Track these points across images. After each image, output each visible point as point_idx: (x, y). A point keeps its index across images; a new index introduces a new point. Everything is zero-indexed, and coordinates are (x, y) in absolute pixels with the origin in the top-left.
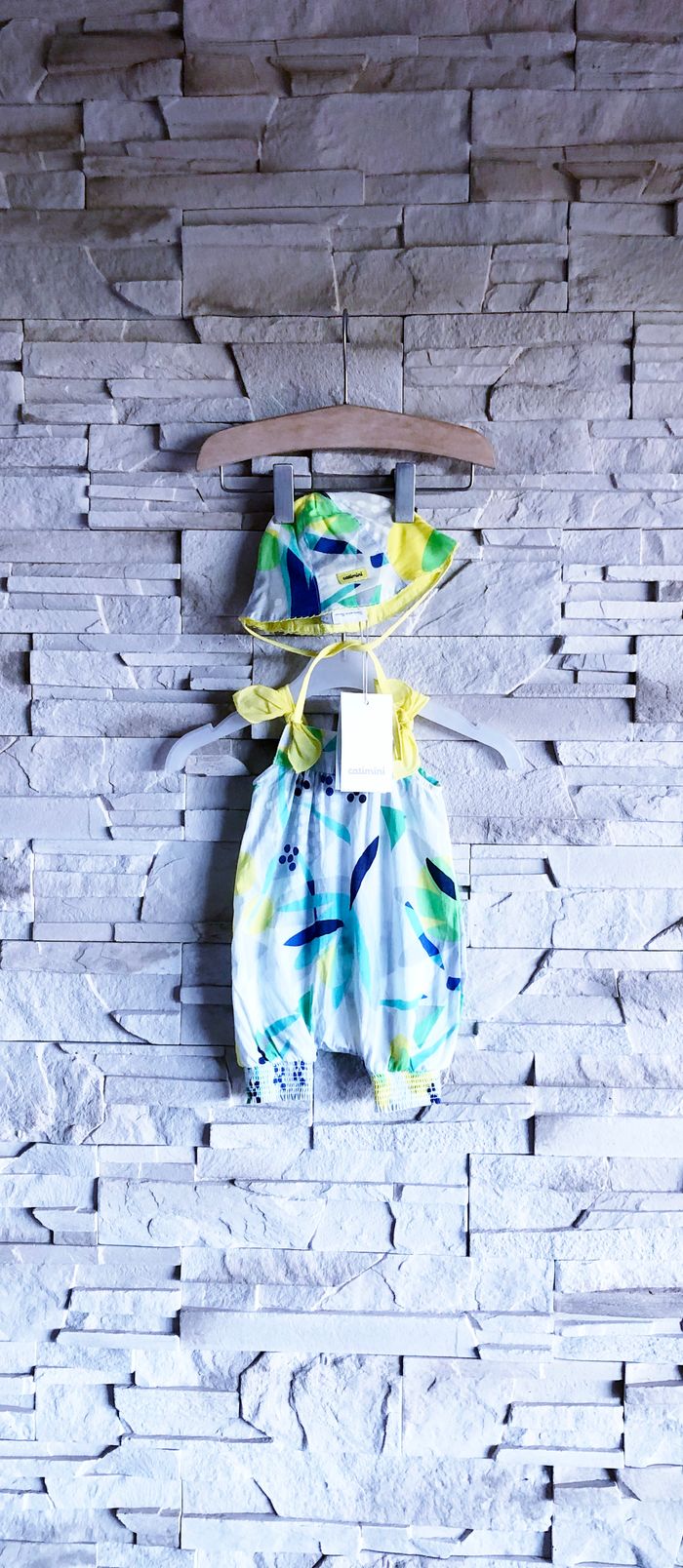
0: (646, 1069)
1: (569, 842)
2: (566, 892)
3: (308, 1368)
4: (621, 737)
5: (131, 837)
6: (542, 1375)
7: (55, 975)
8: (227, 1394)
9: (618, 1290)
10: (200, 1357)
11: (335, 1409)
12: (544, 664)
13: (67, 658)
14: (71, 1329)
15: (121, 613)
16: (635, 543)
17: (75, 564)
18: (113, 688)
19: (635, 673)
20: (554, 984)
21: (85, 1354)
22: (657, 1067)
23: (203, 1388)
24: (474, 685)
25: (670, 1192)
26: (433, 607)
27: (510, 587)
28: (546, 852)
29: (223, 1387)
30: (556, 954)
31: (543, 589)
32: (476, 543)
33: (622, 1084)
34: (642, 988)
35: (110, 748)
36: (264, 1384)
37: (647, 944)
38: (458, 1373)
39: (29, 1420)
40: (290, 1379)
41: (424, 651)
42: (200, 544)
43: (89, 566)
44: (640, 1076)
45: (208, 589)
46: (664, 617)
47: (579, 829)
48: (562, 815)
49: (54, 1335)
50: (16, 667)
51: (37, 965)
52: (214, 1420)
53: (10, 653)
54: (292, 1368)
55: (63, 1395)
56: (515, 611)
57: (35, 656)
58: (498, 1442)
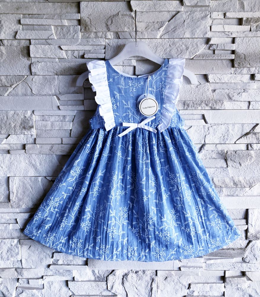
0: (234, 181)
1: (212, 109)
2: (209, 125)
3: (128, 274)
4: (229, 73)
5: (66, 109)
6: (200, 275)
7: (44, 155)
8: (103, 282)
9: (223, 249)
10: (94, 272)
11: (136, 286)
12: (204, 48)
13: (42, 47)
14: (54, 264)
15: (60, 32)
16: (235, 4)
17: (44, 14)
18: (59, 58)
19: (234, 50)
20: (205, 155)
21: (59, 272)
22: (238, 181)
23: (95, 281)
24: (180, 55)
25: (240, 219)
26: (166, 28)
27: (193, 21)
28: (204, 112)
29: (102, 280)
30: (206, 146)
31: (204, 21)
32: (181, 5)
33: (227, 186)
34: (234, 156)
35: (58, 79)
36: (114, 279)
37: (236, 142)
38: (174, 275)
39: (42, 291)
40: (122, 277)
41: (163, 44)
42: (86, 6)
43: (48, 15)
44: (232, 184)
45: (89, 22)
46: (244, 31)
47: (215, 104)
48: (209, 99)
49: (49, 266)
50: (25, 52)
51: (37, 152)
52: (99, 290)
53: (23, 46)
54: (123, 274)
55: (52, 284)
56: (195, 29)
57: (32, 48)
58: (186, 294)
